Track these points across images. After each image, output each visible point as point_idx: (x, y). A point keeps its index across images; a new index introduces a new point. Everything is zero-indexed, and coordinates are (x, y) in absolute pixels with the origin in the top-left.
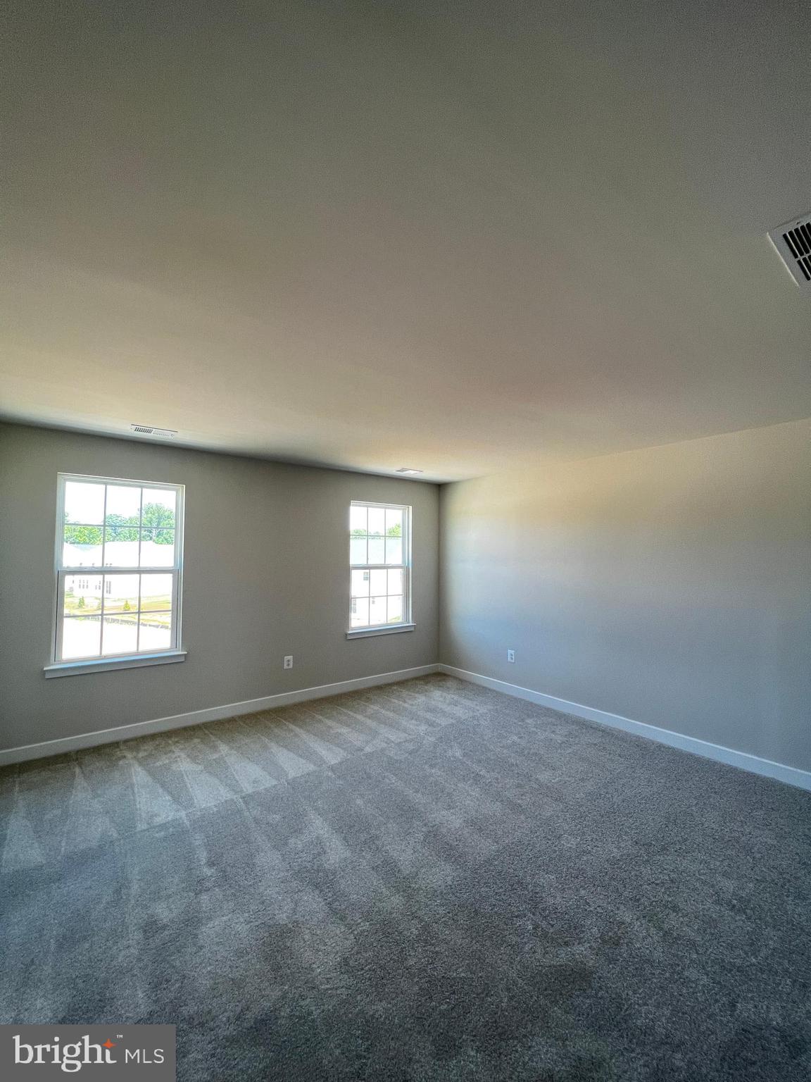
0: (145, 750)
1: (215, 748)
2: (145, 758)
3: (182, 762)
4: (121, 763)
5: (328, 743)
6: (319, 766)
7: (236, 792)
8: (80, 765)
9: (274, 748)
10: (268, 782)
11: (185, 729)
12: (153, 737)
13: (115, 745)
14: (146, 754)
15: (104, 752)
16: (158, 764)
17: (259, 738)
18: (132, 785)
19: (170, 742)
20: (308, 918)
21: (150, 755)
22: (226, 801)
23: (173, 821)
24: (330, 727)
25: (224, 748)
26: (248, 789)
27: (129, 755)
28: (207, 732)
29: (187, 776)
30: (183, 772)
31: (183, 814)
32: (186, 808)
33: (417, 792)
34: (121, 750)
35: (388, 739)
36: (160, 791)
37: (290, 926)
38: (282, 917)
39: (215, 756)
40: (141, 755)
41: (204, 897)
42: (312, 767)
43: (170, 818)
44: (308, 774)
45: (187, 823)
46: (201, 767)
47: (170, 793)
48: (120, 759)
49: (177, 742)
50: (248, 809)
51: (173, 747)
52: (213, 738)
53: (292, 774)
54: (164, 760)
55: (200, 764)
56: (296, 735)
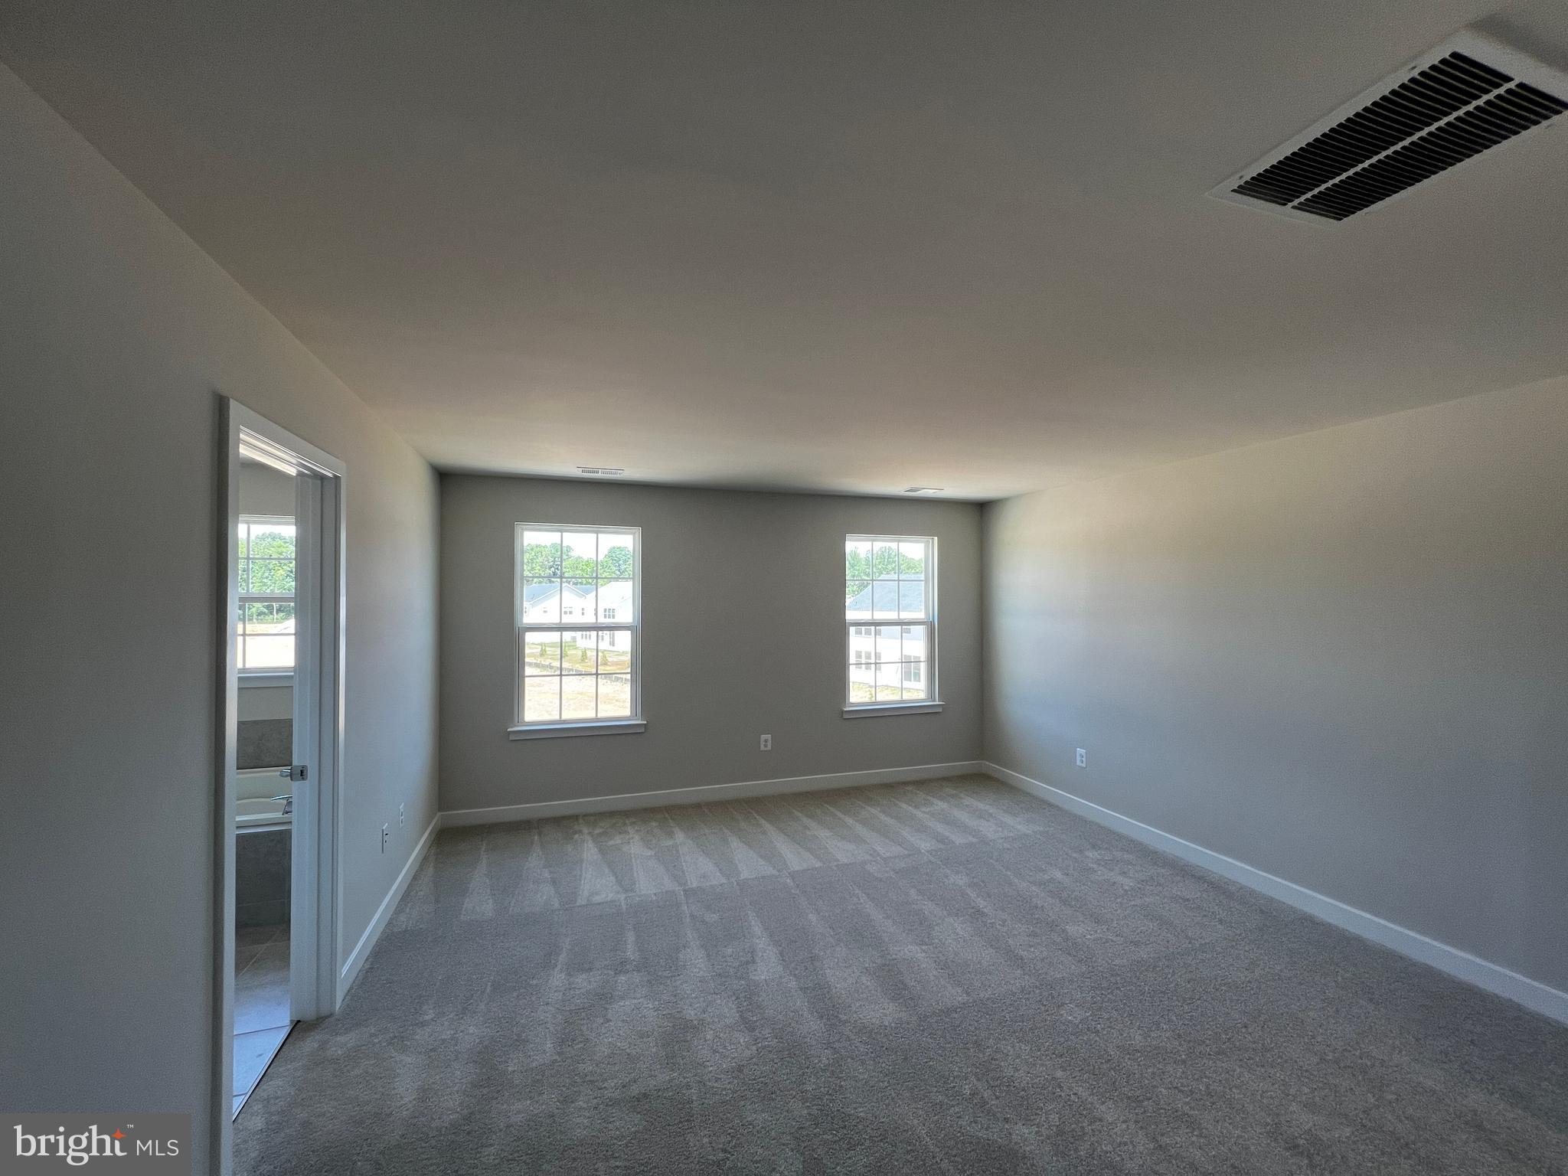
0: (601, 827)
1: (671, 835)
2: (600, 835)
3: (634, 845)
4: (576, 836)
5: (797, 846)
6: (778, 871)
7: (680, 885)
8: (540, 834)
9: (735, 843)
10: (717, 879)
11: (645, 810)
12: (612, 814)
13: (574, 818)
14: (601, 830)
15: (564, 823)
16: (611, 843)
17: (721, 829)
18: (582, 861)
19: (627, 822)
20: (716, 1020)
21: (605, 834)
22: (667, 892)
23: (612, 901)
24: (806, 828)
25: (680, 836)
26: (694, 883)
27: (585, 830)
28: (667, 815)
29: (636, 860)
30: (633, 856)
31: (622, 897)
32: (626, 891)
33: (888, 917)
34: (579, 824)
35: (875, 851)
36: (607, 870)
37: (695, 1022)
38: (690, 1013)
39: (670, 843)
40: (597, 831)
41: (622, 978)
42: (770, 871)
43: (609, 899)
44: (763, 877)
45: (624, 907)
46: (650, 853)
47: (615, 875)
48: (575, 833)
49: (634, 823)
50: (687, 903)
51: (629, 827)
52: (672, 823)
53: (745, 874)
54: (617, 840)
55: (651, 849)
56: (764, 833)
